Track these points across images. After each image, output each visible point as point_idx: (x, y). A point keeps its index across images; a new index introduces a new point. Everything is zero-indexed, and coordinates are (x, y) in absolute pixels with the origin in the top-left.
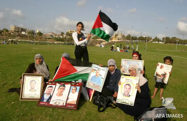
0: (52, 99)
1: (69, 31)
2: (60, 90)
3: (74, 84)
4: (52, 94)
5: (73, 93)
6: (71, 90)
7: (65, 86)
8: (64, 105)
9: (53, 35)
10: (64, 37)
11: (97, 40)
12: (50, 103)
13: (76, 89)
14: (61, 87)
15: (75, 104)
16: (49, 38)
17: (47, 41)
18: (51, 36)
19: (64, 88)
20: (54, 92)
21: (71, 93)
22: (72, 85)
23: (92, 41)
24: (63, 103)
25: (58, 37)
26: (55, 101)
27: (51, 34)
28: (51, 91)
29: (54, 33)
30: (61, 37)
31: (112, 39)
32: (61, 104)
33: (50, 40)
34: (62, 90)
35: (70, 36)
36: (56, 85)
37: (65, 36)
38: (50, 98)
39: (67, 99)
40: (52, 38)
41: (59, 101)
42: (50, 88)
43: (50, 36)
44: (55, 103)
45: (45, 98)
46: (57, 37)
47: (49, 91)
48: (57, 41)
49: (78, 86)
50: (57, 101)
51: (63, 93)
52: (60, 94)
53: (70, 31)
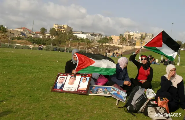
0: (65, 87)
1: (56, 26)
2: (71, 80)
3: (84, 75)
4: (64, 83)
5: (83, 82)
6: (82, 80)
7: (76, 77)
8: (76, 91)
9: (26, 33)
10: (47, 37)
11: (108, 44)
12: (63, 90)
13: (86, 79)
14: (72, 78)
15: (86, 90)
16: (19, 38)
17: (15, 43)
18: (23, 34)
19: (75, 78)
20: (65, 81)
21: (81, 83)
22: (82, 76)
23: (97, 47)
24: (75, 90)
25: (35, 36)
26: (67, 88)
27: (22, 30)
28: (63, 80)
29: (28, 30)
30: (41, 37)
31: (135, 45)
32: (73, 90)
33: (20, 41)
34: (73, 80)
35: (57, 35)
36: (67, 76)
37: (49, 35)
38: (63, 85)
39: (79, 86)
40: (23, 37)
41: (71, 88)
42: (62, 79)
43: (20, 33)
44: (68, 90)
45: (57, 86)
46: (32, 36)
47: (61, 80)
48: (33, 43)
49: (87, 77)
50: (70, 88)
51: (74, 82)
52: (72, 83)
53: (58, 27)
